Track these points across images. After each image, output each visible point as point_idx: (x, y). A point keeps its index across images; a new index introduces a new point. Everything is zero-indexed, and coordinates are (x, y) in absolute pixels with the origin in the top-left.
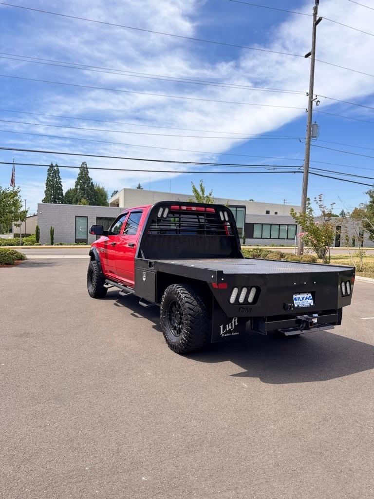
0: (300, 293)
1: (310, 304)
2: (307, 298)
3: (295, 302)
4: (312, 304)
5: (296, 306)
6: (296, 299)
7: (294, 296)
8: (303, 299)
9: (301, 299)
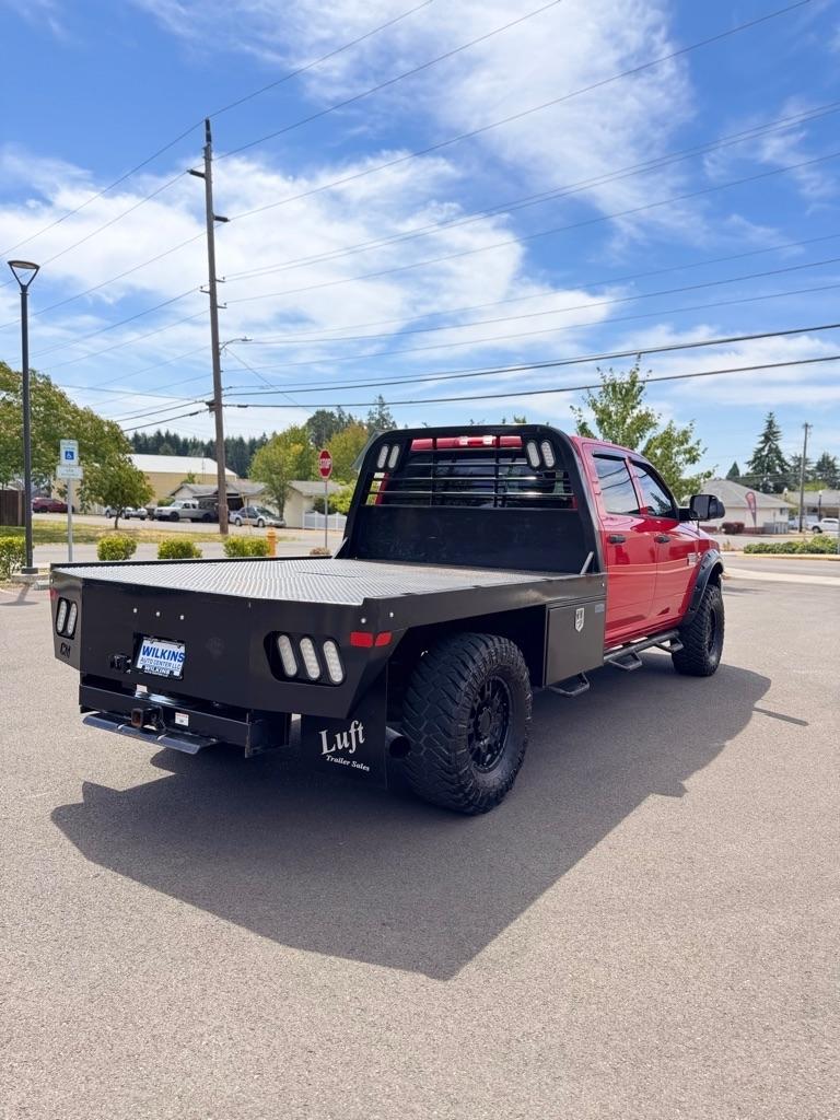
0: (160, 639)
1: (172, 672)
2: (174, 655)
3: (141, 656)
4: (177, 673)
5: (139, 666)
6: (147, 652)
7: (146, 643)
8: (163, 654)
9: (159, 654)
